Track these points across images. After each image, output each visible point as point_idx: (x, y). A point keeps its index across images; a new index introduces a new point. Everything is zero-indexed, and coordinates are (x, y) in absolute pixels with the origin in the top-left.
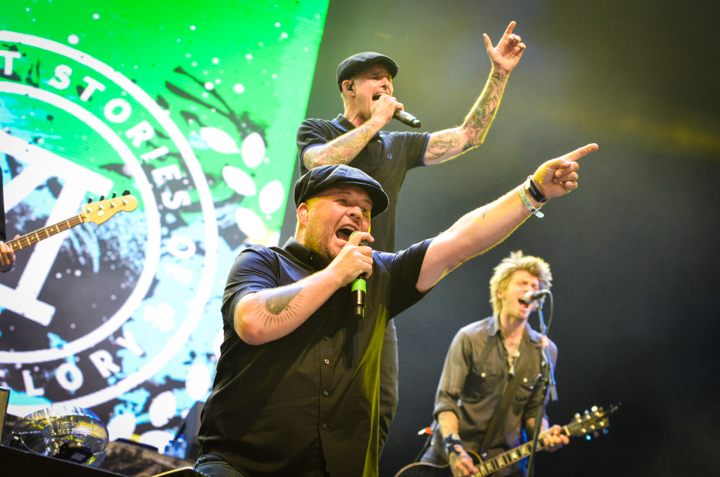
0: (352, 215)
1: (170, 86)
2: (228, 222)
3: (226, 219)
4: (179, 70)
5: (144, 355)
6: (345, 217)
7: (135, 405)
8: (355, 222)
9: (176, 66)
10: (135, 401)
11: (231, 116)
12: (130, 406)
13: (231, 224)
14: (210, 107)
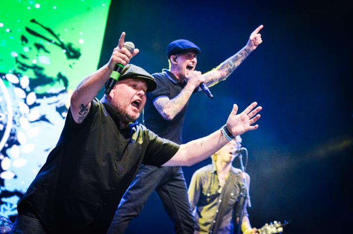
0: (139, 94)
1: (28, 30)
2: (61, 104)
3: (60, 102)
4: (33, 21)
5: (15, 177)
6: (136, 95)
7: (11, 205)
8: (141, 98)
9: (31, 18)
10: (12, 202)
11: (62, 46)
12: (9, 205)
13: (62, 105)
14: (50, 41)
